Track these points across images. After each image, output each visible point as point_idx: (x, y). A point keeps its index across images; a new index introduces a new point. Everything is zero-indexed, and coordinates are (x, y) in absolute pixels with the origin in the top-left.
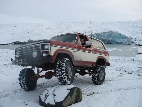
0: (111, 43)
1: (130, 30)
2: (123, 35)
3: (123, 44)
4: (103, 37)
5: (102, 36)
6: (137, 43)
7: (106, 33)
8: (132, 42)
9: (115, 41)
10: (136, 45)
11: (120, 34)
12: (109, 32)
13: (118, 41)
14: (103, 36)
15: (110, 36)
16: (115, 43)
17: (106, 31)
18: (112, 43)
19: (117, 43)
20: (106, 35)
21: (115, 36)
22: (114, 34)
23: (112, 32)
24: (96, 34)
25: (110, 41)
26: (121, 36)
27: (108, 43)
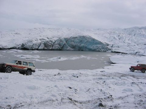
0: (82, 50)
1: (107, 36)
2: (97, 40)
3: (96, 51)
4: (73, 43)
5: (71, 41)
6: (113, 50)
7: (76, 37)
8: (107, 49)
9: (87, 47)
10: (112, 52)
11: (94, 40)
12: (80, 37)
13: (91, 47)
14: (73, 41)
15: (81, 41)
16: (87, 50)
17: (77, 36)
18: (84, 50)
19: (90, 50)
20: (76, 40)
21: (87, 42)
22: (86, 39)
23: (84, 37)
24: (65, 39)
25: (81, 48)
26: (94, 41)
27: (79, 50)
